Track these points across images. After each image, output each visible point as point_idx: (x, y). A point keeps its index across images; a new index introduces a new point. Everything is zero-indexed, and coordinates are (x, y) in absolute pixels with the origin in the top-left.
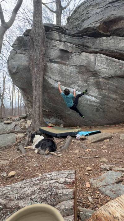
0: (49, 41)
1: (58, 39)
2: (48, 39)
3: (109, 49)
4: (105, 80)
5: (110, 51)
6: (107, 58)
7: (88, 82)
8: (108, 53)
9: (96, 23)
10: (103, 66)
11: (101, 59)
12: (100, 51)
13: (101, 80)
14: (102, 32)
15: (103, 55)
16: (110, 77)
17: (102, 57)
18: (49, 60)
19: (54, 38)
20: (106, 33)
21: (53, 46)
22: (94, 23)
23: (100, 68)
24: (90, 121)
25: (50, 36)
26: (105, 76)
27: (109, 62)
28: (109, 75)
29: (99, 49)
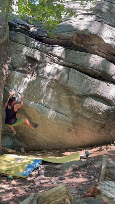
0: (13, 43)
1: (25, 43)
2: (11, 40)
3: (83, 66)
4: (78, 98)
5: (84, 68)
6: (81, 75)
7: (60, 97)
8: (82, 70)
9: (69, 32)
10: (76, 83)
11: (75, 74)
12: (74, 65)
13: (74, 97)
14: (76, 43)
15: (76, 71)
16: (83, 95)
17: (75, 73)
18: (12, 67)
19: (19, 40)
20: (79, 45)
21: (18, 50)
22: (67, 32)
23: (73, 84)
24: (61, 143)
25: (14, 37)
26: (78, 93)
27: (82, 79)
28: (82, 93)
29: (73, 63)
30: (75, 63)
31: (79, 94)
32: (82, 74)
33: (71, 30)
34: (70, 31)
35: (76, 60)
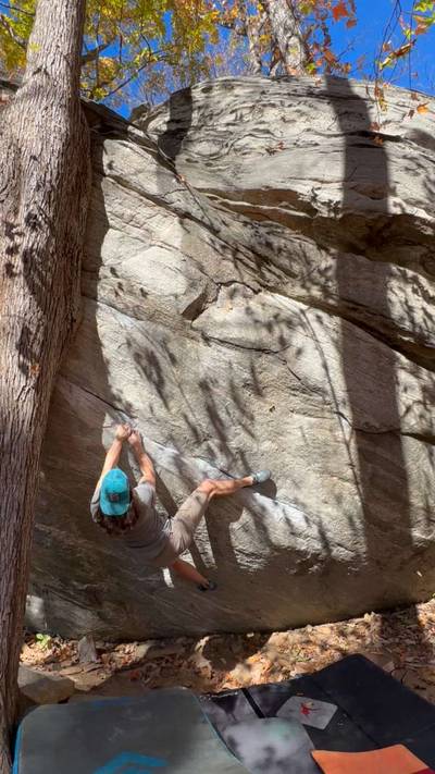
16: (384, 430)
26: (367, 424)
27: (382, 364)
28: (382, 424)
29: (347, 301)
30: (352, 297)
31: (370, 427)
32: (383, 347)
33: (328, 179)
34: (322, 182)
35: (358, 286)
